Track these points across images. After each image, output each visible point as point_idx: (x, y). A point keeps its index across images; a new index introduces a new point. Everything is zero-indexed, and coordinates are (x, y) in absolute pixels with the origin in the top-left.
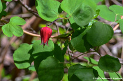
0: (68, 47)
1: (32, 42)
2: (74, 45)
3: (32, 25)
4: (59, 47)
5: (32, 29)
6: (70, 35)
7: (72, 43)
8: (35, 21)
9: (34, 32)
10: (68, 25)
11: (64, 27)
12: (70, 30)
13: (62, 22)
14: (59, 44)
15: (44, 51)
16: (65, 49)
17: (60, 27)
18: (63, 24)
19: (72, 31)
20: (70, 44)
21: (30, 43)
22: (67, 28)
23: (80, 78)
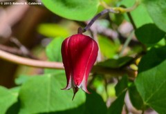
0: (127, 99)
1: (17, 81)
2: (147, 95)
3: (16, 27)
4: (100, 97)
5: (15, 40)
6: (132, 61)
7: (140, 89)
8: (26, 13)
9: (24, 50)
10: (126, 28)
11: (114, 35)
12: (132, 44)
13: (107, 17)
14: (99, 87)
15: (53, 109)
16: (119, 103)
17: (102, 34)
18: (110, 27)
19: (139, 49)
20: (133, 91)
21: (10, 84)
22: (122, 39)
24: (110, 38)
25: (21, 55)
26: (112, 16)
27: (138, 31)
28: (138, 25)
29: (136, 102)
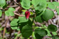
0: (34, 20)
1: (19, 18)
2: (37, 20)
3: (18, 10)
4: (30, 20)
5: (18, 12)
6: (35, 15)
7: (36, 19)
8: (20, 8)
9: (19, 13)
10: (34, 10)
11: (32, 11)
13: (31, 9)
15: (24, 22)
16: (33, 21)
17: (31, 11)
18: (32, 10)
19: (36, 13)
20: (35, 19)
21: (18, 18)
22: (33, 12)
23: (40, 35)
24: (32, 12)
25: (19, 14)
26: (32, 9)
27: (36, 11)
28: (36, 10)
29: (36, 21)
